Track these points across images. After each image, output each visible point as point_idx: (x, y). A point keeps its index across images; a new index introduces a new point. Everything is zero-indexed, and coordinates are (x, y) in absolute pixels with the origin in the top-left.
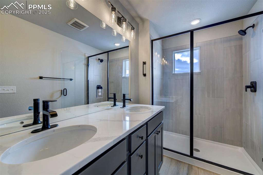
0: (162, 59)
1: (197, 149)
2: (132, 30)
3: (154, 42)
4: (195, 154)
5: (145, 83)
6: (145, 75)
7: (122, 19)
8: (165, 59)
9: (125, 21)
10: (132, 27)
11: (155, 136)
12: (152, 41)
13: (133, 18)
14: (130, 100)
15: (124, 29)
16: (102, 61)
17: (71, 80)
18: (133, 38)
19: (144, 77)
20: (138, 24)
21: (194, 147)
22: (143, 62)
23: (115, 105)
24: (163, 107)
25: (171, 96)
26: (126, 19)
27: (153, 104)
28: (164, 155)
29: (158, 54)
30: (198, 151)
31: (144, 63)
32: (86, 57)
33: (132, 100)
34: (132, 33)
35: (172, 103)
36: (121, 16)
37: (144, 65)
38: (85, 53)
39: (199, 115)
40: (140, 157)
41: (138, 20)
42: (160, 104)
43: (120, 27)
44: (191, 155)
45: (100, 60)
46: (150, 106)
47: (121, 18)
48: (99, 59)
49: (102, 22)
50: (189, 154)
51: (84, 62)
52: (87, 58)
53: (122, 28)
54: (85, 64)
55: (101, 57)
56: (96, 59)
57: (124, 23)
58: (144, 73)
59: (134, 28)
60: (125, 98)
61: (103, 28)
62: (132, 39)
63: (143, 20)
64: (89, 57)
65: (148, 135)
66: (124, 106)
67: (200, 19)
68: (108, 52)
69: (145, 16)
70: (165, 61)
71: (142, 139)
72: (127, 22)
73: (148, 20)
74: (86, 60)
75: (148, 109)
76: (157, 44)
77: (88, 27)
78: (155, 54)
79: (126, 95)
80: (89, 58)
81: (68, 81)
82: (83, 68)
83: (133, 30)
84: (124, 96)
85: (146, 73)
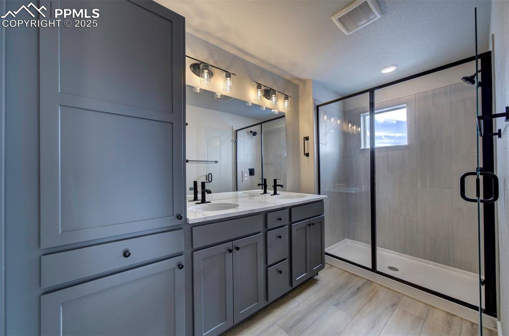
2: (285, 100)
3: (320, 108)
6: (307, 155)
9: (274, 94)
10: (284, 97)
11: (306, 227)
12: (318, 107)
13: (289, 82)
14: (281, 186)
16: (255, 134)
17: (216, 162)
19: (306, 158)
22: (304, 137)
23: (265, 192)
26: (276, 91)
28: (327, 263)
30: (395, 270)
31: (307, 138)
32: (233, 131)
34: (286, 103)
37: (306, 141)
38: (232, 126)
39: (407, 217)
40: (279, 237)
41: (296, 82)
43: (269, 100)
44: (374, 269)
48: (251, 132)
49: (247, 102)
50: (370, 267)
51: (231, 137)
52: (235, 132)
55: (253, 129)
56: (247, 132)
58: (306, 152)
59: (288, 97)
60: (276, 183)
63: (304, 81)
64: (237, 131)
65: (292, 221)
66: (275, 193)
67: (397, 65)
68: (262, 123)
71: (280, 220)
72: (277, 93)
73: (310, 80)
74: (233, 134)
81: (212, 164)
82: (230, 145)
83: (287, 99)
84: (275, 181)
85: (309, 152)
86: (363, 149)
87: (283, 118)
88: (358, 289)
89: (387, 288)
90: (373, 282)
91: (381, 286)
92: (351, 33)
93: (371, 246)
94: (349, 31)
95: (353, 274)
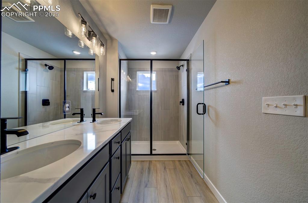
0: (127, 76)
1: (154, 149)
2: (101, 46)
4: (154, 152)
5: (113, 98)
6: (113, 91)
7: (92, 33)
8: (129, 77)
9: (96, 36)
10: (101, 44)
11: (126, 143)
12: (120, 60)
13: (101, 34)
14: (101, 114)
15: (94, 44)
16: (51, 68)
18: (103, 54)
19: (112, 93)
20: (106, 41)
21: (153, 148)
22: (112, 78)
23: (82, 120)
24: (131, 119)
25: (135, 110)
26: (96, 35)
27: (120, 117)
29: (124, 71)
30: (155, 150)
31: (113, 80)
32: (20, 59)
33: (103, 114)
34: (102, 49)
35: (137, 115)
36: (91, 30)
37: (112, 81)
38: (19, 53)
39: (156, 124)
40: (117, 159)
41: (107, 37)
42: (127, 116)
43: (90, 40)
44: (151, 154)
45: (48, 67)
46: (118, 119)
47: (91, 31)
48: (46, 65)
49: (68, 30)
52: (22, 60)
53: (91, 41)
54: (19, 69)
55: (50, 63)
56: (41, 65)
57: (94, 38)
58: (112, 89)
59: (103, 45)
60: (95, 112)
61: (68, 36)
62: (101, 55)
63: (112, 39)
64: (26, 60)
65: (122, 141)
66: (94, 120)
67: (156, 52)
68: (65, 60)
69: (114, 35)
70: (129, 78)
71: (119, 144)
72: (97, 37)
73: (117, 40)
74: (21, 63)
75: (117, 121)
76: (124, 64)
77: (34, 21)
78: (122, 71)
79: (96, 110)
80: (28, 62)
84: (94, 110)
85: (114, 89)
86: (137, 91)
87: (93, 61)
88: (149, 168)
89: (158, 161)
90: (152, 161)
91: (155, 161)
92: (154, 23)
93: (150, 141)
94: (153, 21)
95: (142, 161)
